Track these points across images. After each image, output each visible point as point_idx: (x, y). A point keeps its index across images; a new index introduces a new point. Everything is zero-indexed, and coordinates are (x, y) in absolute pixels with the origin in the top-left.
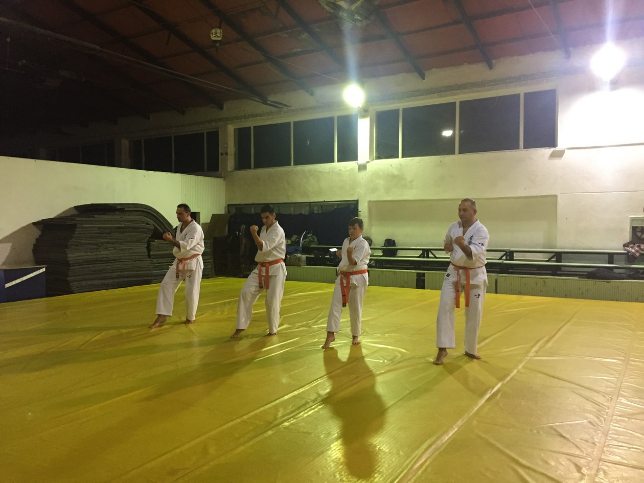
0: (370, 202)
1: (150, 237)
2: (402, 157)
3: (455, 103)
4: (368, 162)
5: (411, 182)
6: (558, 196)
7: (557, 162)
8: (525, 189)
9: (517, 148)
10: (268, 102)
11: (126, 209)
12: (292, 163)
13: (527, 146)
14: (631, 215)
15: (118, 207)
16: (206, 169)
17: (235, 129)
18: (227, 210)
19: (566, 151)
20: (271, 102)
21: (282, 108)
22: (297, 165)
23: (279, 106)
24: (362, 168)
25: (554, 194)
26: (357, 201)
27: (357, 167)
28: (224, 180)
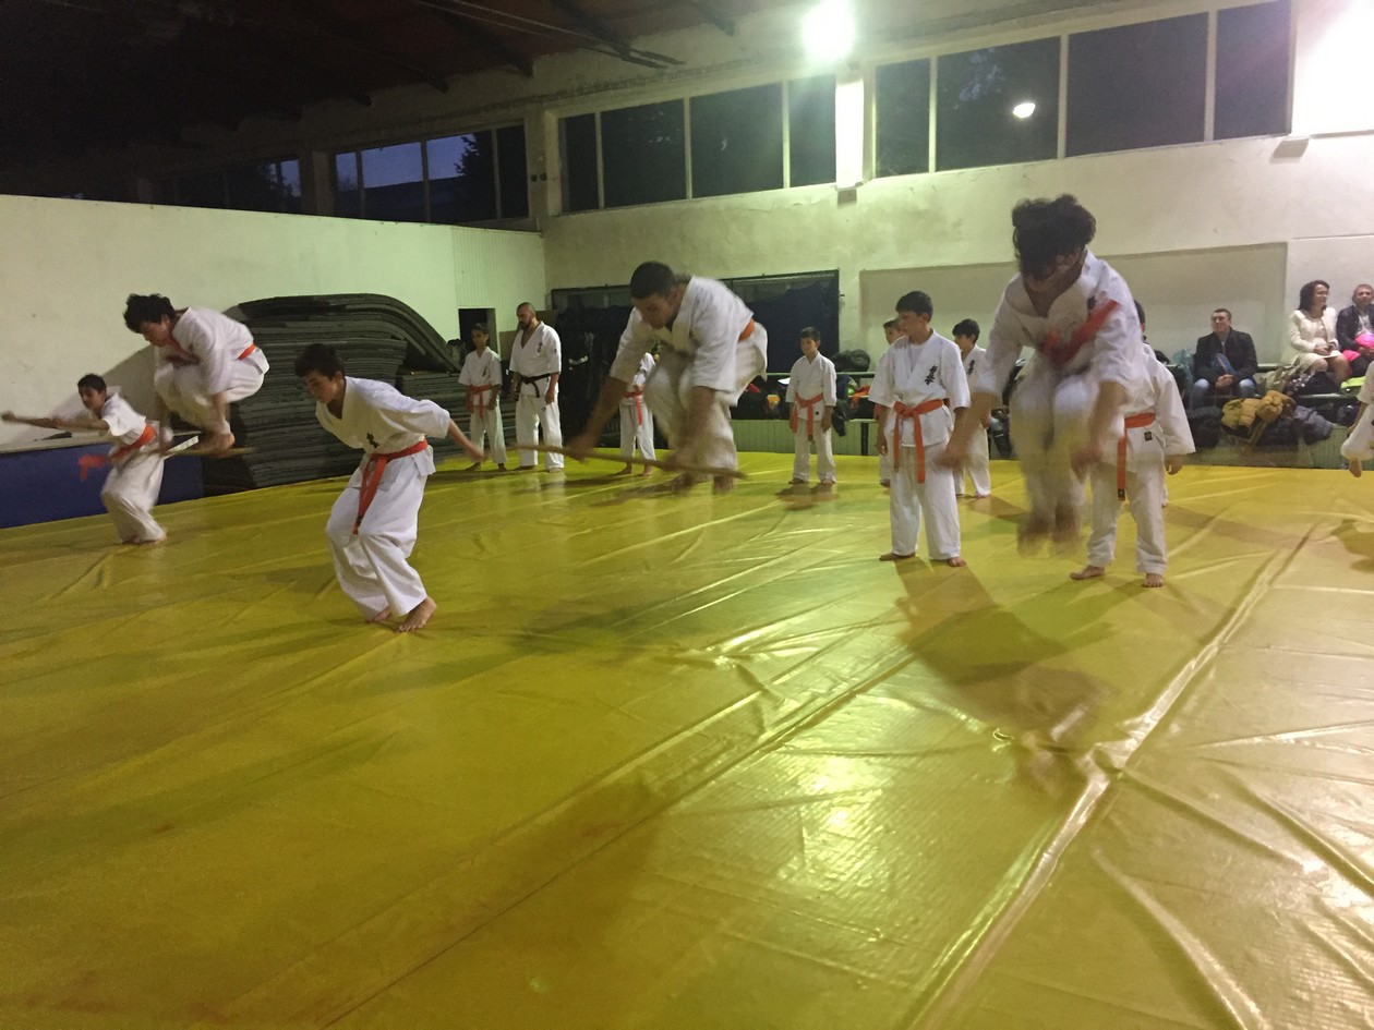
0: (864, 274)
1: (400, 367)
2: (938, 169)
3: (1057, 40)
4: (859, 184)
5: (958, 224)
6: (1290, 248)
7: (1289, 167)
8: (1215, 231)
9: (1200, 138)
10: (633, 54)
11: (348, 307)
12: (690, 192)
13: (1222, 133)
15: (333, 304)
16: (499, 214)
17: (560, 121)
18: (550, 303)
19: (1312, 144)
20: (642, 54)
21: (663, 67)
22: (703, 196)
23: (659, 62)
24: (847, 197)
25: (1278, 237)
26: (836, 272)
27: (835, 197)
28: (541, 237)
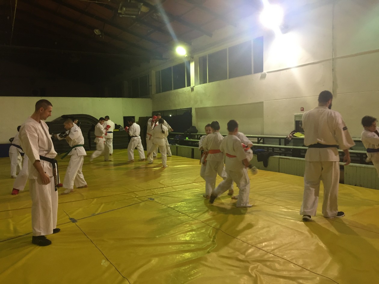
0: (196, 109)
2: (208, 83)
3: (227, 49)
5: (209, 96)
6: (264, 103)
7: (264, 81)
9: (251, 73)
12: (173, 89)
13: (254, 72)
14: (295, 113)
17: (155, 73)
19: (267, 74)
24: (192, 89)
25: (262, 101)
26: (191, 108)
27: (191, 90)
28: (151, 99)
